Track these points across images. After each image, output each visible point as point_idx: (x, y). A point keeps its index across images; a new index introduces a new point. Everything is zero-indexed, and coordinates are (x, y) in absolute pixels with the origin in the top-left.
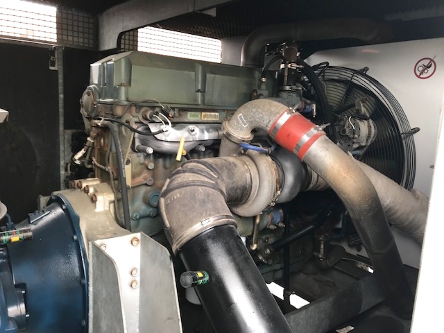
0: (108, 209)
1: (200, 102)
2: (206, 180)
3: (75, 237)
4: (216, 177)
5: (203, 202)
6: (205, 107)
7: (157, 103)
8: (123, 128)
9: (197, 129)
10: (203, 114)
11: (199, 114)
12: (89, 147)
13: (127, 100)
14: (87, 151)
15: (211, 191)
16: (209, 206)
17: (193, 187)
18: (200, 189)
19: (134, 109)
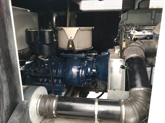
0: (118, 53)
1: (152, 23)
2: (138, 45)
3: (108, 58)
4: (142, 44)
5: (134, 50)
6: (154, 24)
7: (134, 24)
8: (122, 31)
9: (146, 31)
10: (152, 27)
11: (150, 27)
12: (118, 37)
13: (126, 24)
14: (117, 38)
15: (137, 48)
16: (135, 52)
17: (133, 47)
18: (134, 47)
19: (127, 26)
